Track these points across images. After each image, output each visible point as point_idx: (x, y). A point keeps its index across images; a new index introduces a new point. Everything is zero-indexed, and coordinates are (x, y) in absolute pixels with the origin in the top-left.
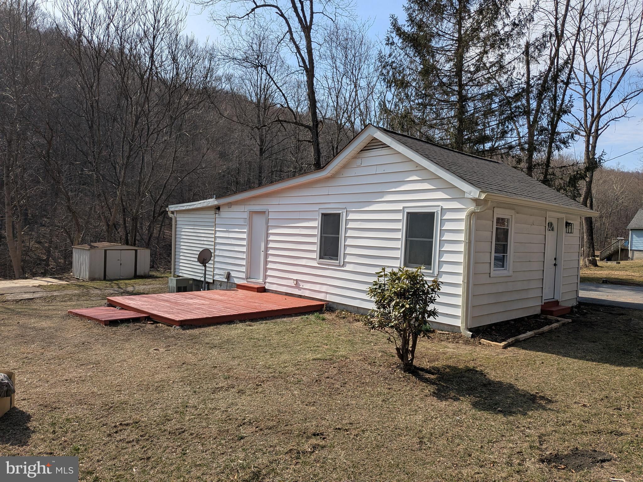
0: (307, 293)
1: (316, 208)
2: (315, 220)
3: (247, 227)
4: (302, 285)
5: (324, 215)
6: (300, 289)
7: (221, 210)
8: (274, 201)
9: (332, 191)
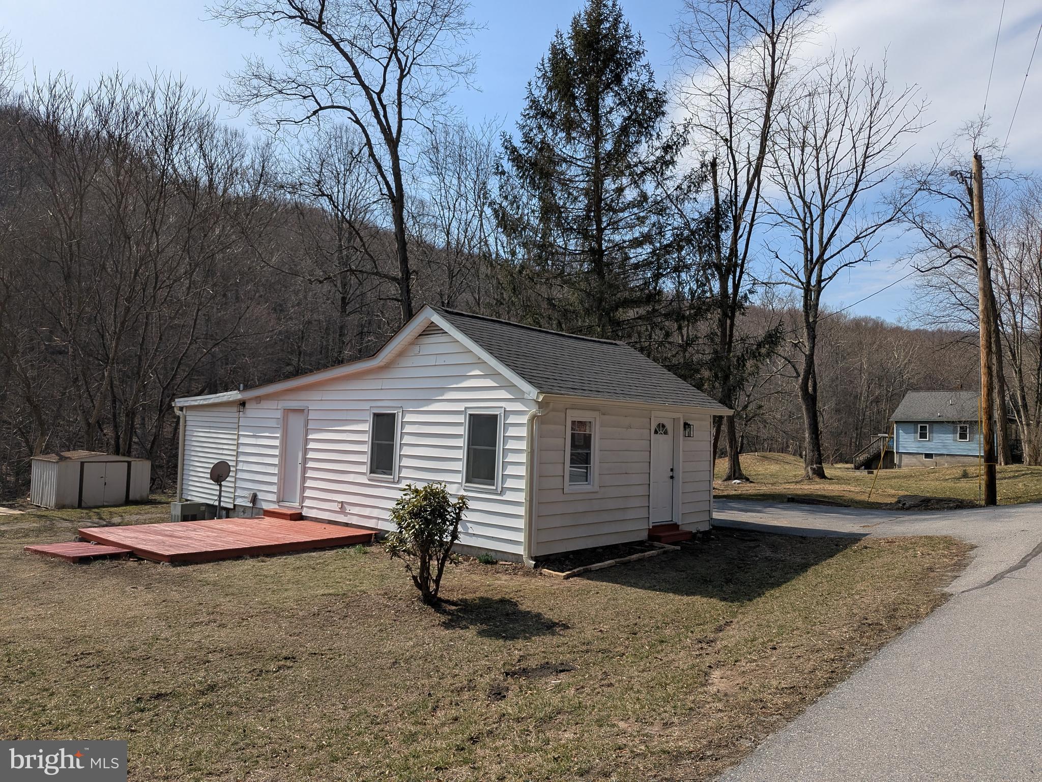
0: (355, 521)
1: (367, 406)
2: (365, 421)
3: (280, 431)
4: (349, 509)
5: (377, 416)
6: (346, 514)
7: (247, 406)
8: (316, 395)
9: (387, 384)
